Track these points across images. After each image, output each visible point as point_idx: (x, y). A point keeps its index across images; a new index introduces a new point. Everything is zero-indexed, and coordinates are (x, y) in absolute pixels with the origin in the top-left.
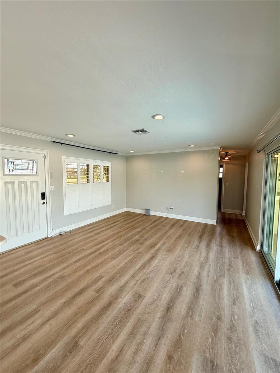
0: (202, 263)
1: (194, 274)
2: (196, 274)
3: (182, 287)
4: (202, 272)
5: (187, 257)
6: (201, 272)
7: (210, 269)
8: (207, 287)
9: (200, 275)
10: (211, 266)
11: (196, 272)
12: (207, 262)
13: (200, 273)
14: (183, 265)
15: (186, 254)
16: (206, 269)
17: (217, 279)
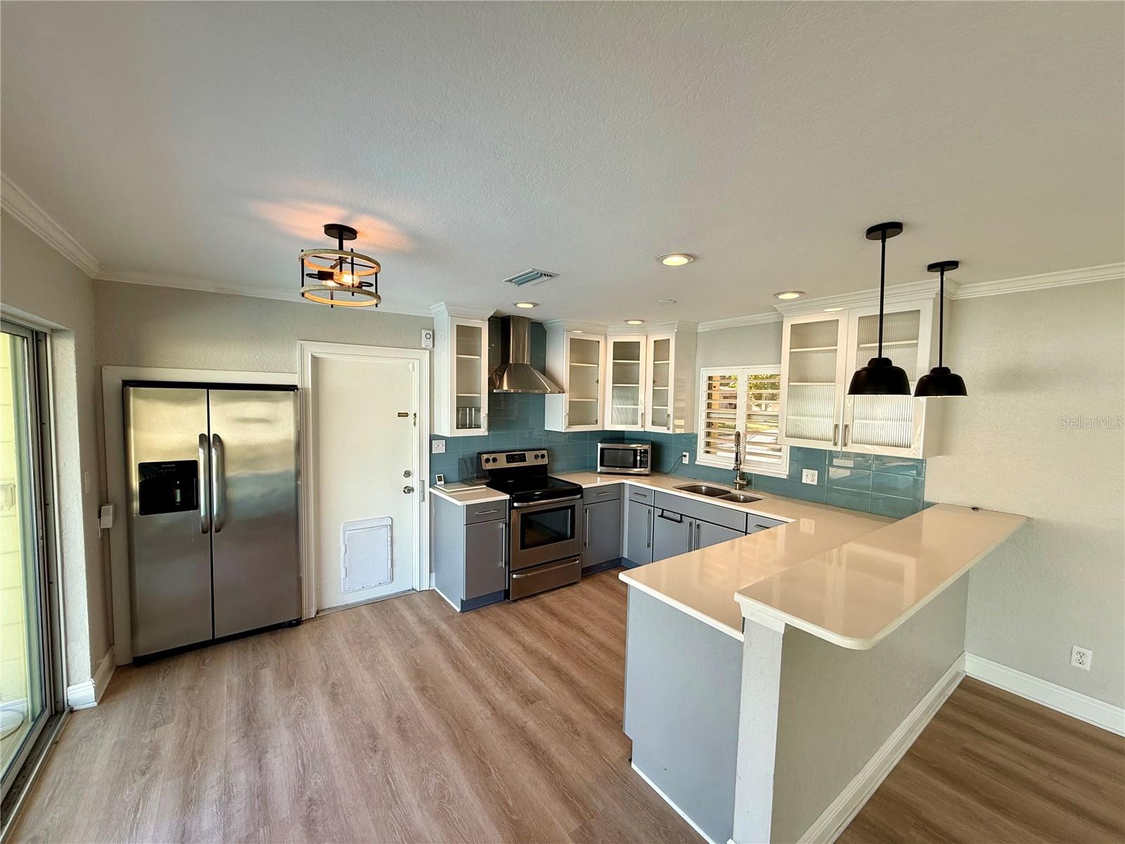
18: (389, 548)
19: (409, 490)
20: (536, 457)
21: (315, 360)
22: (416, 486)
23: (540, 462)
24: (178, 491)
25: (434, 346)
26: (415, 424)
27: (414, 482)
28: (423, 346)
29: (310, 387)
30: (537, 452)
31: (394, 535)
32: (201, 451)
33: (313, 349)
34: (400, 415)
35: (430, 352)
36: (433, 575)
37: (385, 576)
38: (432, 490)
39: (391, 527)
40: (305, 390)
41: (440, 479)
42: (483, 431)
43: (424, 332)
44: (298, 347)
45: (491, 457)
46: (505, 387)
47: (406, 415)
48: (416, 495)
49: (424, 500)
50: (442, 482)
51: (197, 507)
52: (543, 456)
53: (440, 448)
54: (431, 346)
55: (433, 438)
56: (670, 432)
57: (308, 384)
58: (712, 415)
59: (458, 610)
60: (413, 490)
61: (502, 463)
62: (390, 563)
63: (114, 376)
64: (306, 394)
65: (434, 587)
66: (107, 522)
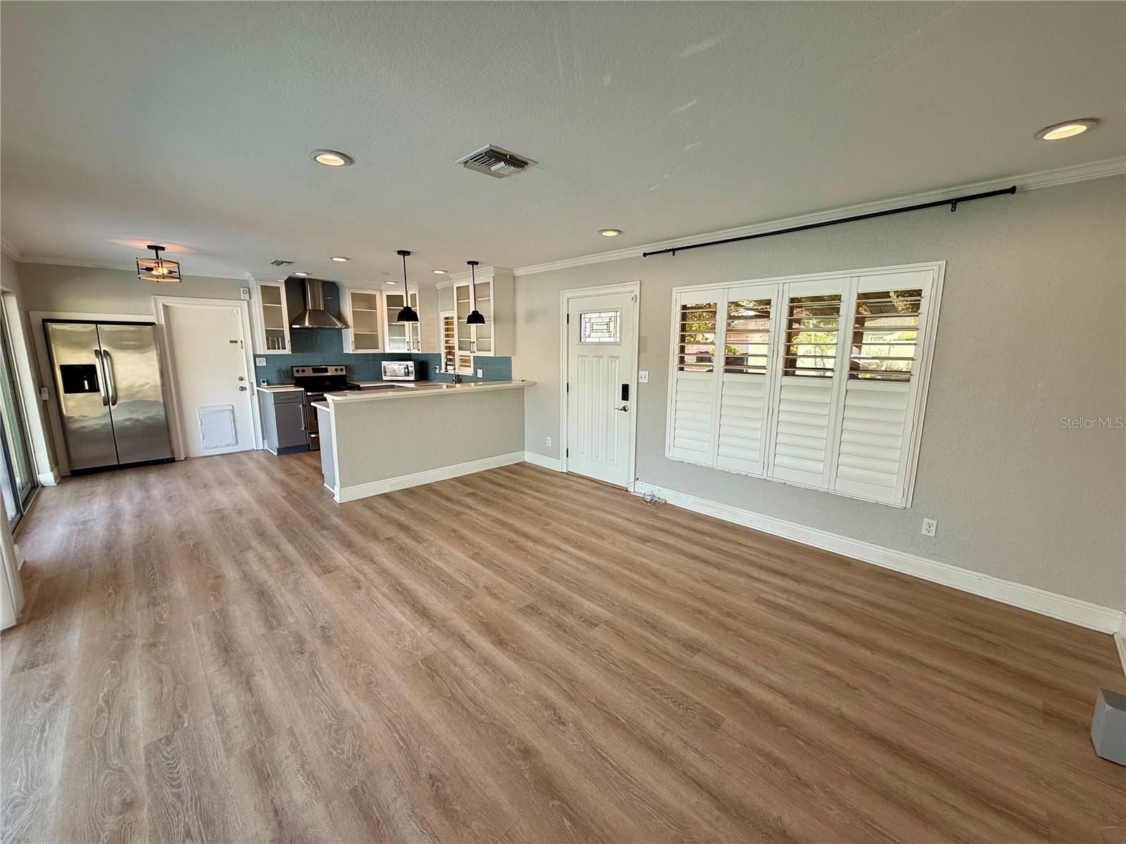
0: (270, 732)
1: (266, 673)
2: (257, 678)
3: (271, 628)
4: (243, 699)
5: (345, 702)
6: (249, 695)
7: (222, 730)
8: (203, 673)
9: (244, 684)
10: (222, 753)
11: (263, 682)
12: (251, 752)
13: (250, 690)
14: (324, 665)
15: (366, 709)
16: (235, 720)
17: (180, 716)
18: (233, 424)
19: (243, 389)
20: (336, 370)
21: (166, 307)
22: (248, 386)
23: (339, 373)
24: (86, 382)
25: (250, 298)
26: (242, 348)
27: (246, 384)
28: (243, 298)
29: (164, 323)
30: (336, 367)
31: (235, 416)
32: (97, 359)
33: (162, 300)
34: (231, 342)
35: (248, 302)
36: (266, 441)
37: (231, 440)
38: (258, 388)
39: (233, 411)
40: (161, 326)
41: (264, 382)
42: (288, 351)
43: (242, 289)
44: (153, 299)
45: (300, 369)
46: (307, 324)
47: (236, 342)
48: (248, 392)
49: (253, 394)
50: (266, 384)
51: (98, 390)
52: (342, 370)
53: (262, 362)
54: (248, 298)
55: (255, 356)
56: (420, 352)
57: (163, 322)
58: (449, 342)
59: (276, 454)
60: (246, 389)
61: (309, 373)
62: (234, 432)
63: (37, 317)
64: (162, 328)
65: (266, 448)
66: (46, 396)
